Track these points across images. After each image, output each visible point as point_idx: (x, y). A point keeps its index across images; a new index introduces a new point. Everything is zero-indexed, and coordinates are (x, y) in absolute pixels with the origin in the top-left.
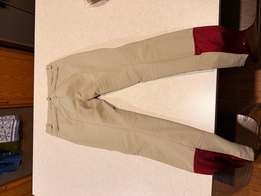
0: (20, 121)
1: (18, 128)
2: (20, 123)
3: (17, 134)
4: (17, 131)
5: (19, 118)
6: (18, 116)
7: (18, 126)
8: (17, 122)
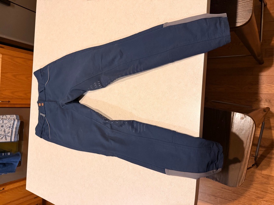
0: (21, 122)
1: (18, 128)
2: (20, 123)
3: (17, 134)
4: (18, 131)
5: (20, 118)
6: (18, 116)
7: (19, 127)
8: (18, 121)
